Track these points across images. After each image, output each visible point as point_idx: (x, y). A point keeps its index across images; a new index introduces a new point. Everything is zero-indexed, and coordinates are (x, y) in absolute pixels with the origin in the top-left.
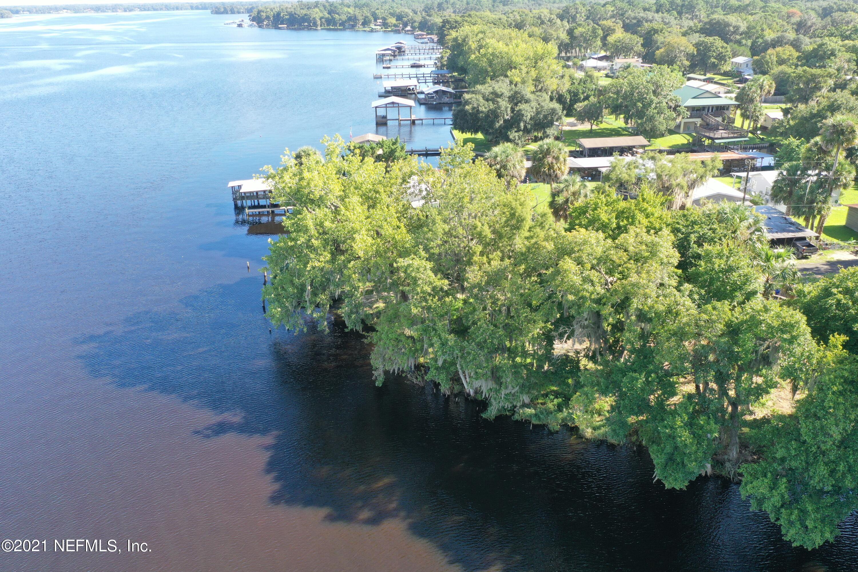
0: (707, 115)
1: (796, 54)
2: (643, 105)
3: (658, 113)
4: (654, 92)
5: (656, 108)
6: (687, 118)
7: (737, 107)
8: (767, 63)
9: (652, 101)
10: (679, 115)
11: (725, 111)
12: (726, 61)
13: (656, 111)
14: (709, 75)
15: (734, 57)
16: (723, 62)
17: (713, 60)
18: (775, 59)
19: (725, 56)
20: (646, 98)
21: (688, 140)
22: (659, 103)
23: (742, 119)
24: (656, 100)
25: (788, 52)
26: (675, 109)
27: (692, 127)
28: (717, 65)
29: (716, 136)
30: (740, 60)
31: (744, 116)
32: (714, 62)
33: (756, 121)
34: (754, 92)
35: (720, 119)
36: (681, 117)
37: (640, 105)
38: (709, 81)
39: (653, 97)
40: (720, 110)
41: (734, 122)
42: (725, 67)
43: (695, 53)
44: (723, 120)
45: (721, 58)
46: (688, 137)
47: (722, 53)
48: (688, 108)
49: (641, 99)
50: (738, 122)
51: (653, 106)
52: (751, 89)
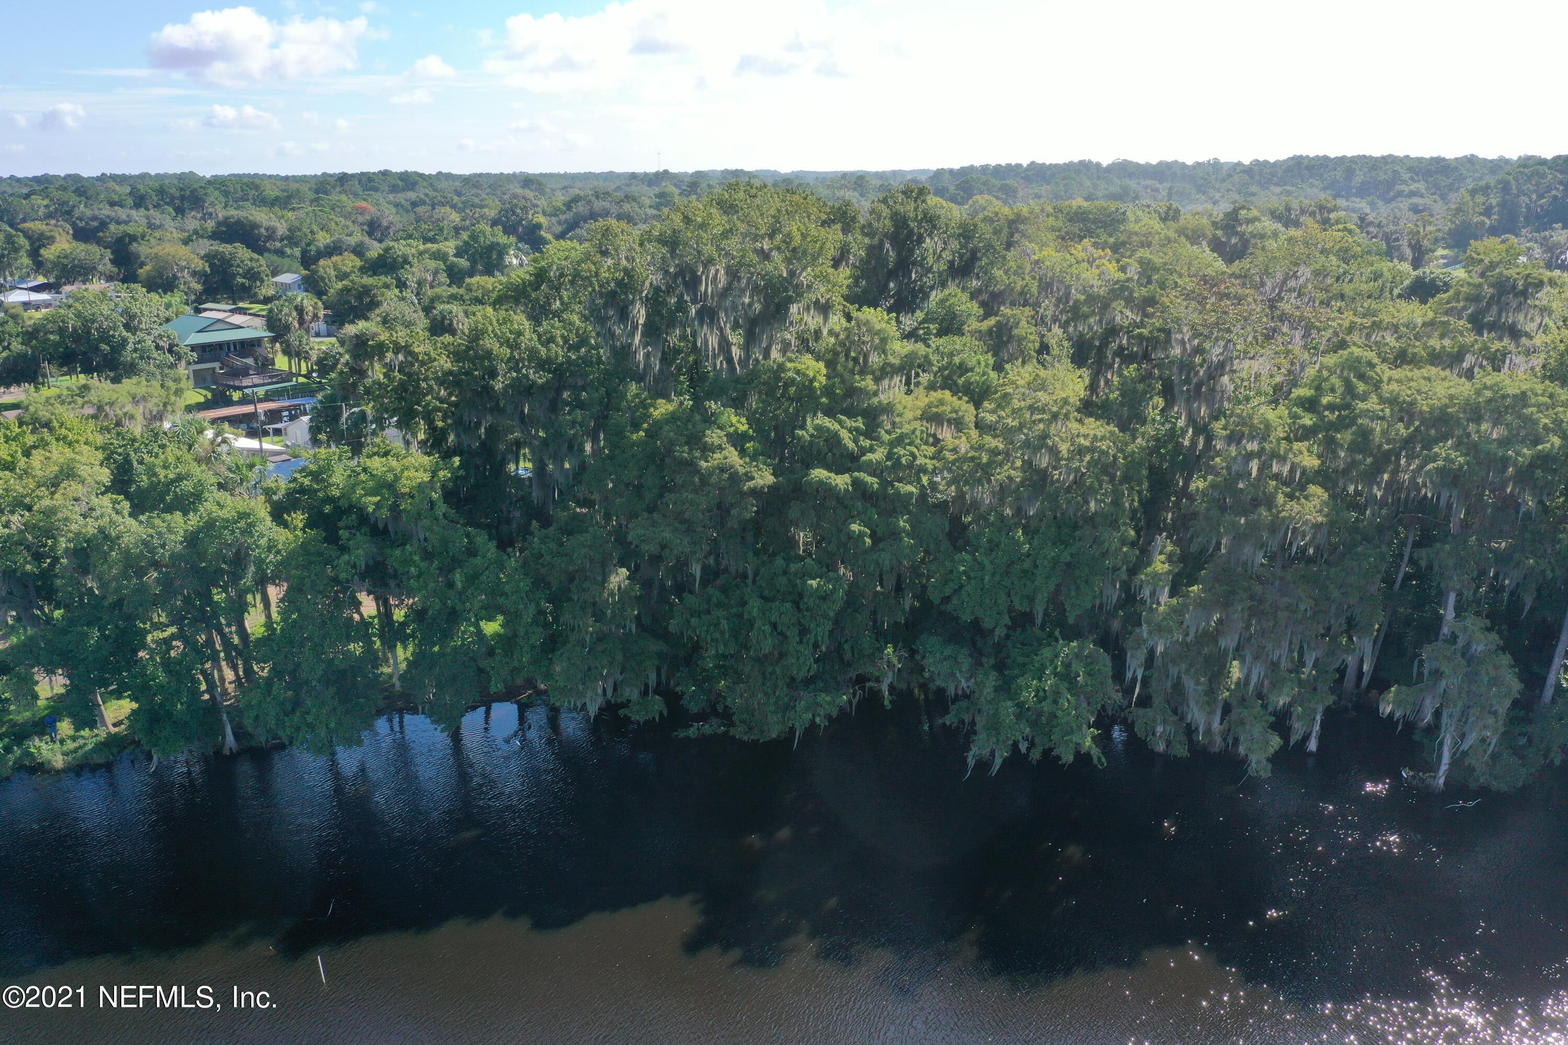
0: (228, 356)
1: (359, 263)
2: (112, 347)
3: (142, 358)
4: (127, 326)
5: (135, 350)
6: (196, 363)
7: (274, 340)
8: (323, 279)
9: (125, 341)
10: (179, 359)
11: (257, 349)
12: (262, 281)
13: (134, 355)
14: (241, 305)
15: (274, 274)
16: (258, 283)
17: (240, 280)
18: (333, 273)
19: (259, 273)
20: (113, 336)
21: (205, 396)
22: (139, 342)
23: (286, 359)
24: (131, 339)
25: (350, 262)
26: (170, 351)
27: (209, 377)
28: (250, 288)
29: (244, 384)
30: (286, 278)
31: (287, 352)
32: (243, 284)
33: (307, 359)
34: (286, 315)
35: (250, 361)
36: (183, 363)
37: (104, 347)
38: (242, 311)
39: (125, 333)
40: (247, 347)
41: (273, 364)
42: (264, 291)
43: (208, 269)
44: (256, 360)
45: (253, 276)
46: (204, 392)
47: (253, 268)
48: (193, 348)
49: (105, 337)
50: (282, 363)
51: (130, 347)
52: (281, 311)
